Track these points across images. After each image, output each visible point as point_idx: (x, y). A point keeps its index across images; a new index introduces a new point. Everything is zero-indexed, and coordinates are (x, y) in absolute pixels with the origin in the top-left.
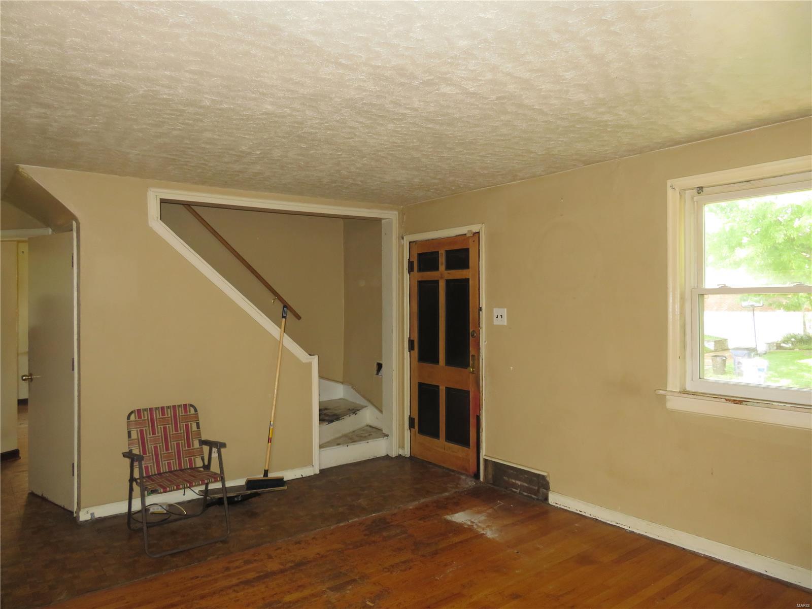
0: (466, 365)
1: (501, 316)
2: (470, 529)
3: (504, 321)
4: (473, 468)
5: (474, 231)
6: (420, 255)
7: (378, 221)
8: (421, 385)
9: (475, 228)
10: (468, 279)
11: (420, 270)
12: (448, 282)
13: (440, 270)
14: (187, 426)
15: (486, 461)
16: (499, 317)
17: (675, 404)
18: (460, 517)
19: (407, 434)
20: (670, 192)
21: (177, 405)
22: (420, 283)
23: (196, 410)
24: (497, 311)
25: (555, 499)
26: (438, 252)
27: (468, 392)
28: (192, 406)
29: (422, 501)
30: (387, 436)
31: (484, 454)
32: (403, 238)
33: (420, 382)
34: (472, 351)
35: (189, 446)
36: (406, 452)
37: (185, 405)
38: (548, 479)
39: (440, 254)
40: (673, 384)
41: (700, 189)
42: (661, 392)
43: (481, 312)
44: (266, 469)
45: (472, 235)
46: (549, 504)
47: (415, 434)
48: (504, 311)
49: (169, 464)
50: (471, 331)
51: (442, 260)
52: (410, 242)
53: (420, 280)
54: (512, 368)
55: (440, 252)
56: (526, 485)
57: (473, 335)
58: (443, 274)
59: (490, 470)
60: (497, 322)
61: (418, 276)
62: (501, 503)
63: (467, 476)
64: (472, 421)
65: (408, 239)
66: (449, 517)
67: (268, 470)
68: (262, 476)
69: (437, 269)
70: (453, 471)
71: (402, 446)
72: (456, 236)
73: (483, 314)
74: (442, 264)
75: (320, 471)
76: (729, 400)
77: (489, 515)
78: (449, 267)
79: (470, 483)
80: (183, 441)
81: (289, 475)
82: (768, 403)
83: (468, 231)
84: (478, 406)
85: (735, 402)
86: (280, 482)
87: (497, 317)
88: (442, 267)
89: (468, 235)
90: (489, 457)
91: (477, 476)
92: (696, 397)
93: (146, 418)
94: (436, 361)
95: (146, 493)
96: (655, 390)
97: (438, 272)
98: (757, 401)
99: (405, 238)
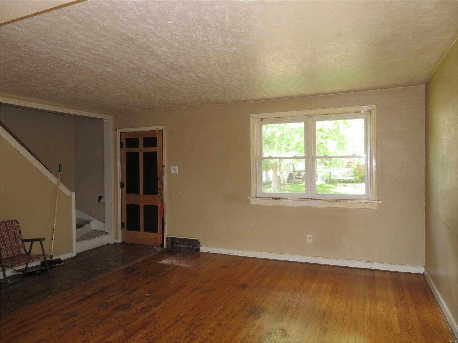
0: (156, 193)
1: (175, 169)
2: (172, 265)
3: (177, 172)
4: (160, 242)
5: (160, 129)
6: (127, 139)
7: (102, 120)
8: (128, 206)
9: (161, 128)
10: (157, 152)
11: (127, 147)
12: (145, 154)
13: (140, 147)
14: (14, 232)
15: (167, 238)
16: (174, 170)
17: (254, 202)
18: (165, 262)
19: (120, 231)
20: (251, 119)
21: (7, 220)
22: (127, 153)
23: (18, 223)
24: (172, 167)
25: (202, 249)
26: (139, 138)
27: (157, 206)
28: (15, 221)
29: (143, 258)
30: (108, 233)
31: (166, 235)
32: (116, 130)
33: (127, 204)
34: (159, 186)
35: (17, 243)
36: (120, 241)
37: (12, 221)
38: (199, 241)
39: (140, 139)
40: (253, 195)
41: (262, 119)
42: (249, 198)
43: (164, 168)
44: (52, 254)
45: (159, 131)
46: (200, 252)
47: (125, 231)
48: (177, 167)
49: (7, 254)
50: (158, 177)
51: (141, 142)
52: (121, 133)
53: (127, 152)
54: (180, 193)
55: (140, 138)
56: (186, 246)
57: (159, 179)
58: (141, 149)
59: (169, 242)
60: (172, 172)
61: (126, 150)
62: (179, 254)
63: (157, 246)
64: (160, 220)
65: (119, 131)
66: (160, 262)
67: (52, 255)
68: (50, 258)
69: (138, 147)
70: (149, 246)
71: (117, 238)
72: (150, 131)
73: (165, 169)
74: (141, 144)
75: (77, 254)
76: (274, 199)
77: (177, 259)
78: (145, 146)
79: (160, 249)
80: (13, 241)
81: (63, 257)
82: (286, 199)
83: (157, 129)
84: (163, 212)
85: (276, 199)
86: (59, 261)
87: (173, 170)
88: (141, 146)
89: (157, 131)
90: (169, 235)
91: (162, 246)
92: (262, 199)
93: (3, 227)
94: (138, 193)
95: (5, 268)
96: (246, 197)
97: (138, 148)
98: (283, 198)
99: (118, 130)
